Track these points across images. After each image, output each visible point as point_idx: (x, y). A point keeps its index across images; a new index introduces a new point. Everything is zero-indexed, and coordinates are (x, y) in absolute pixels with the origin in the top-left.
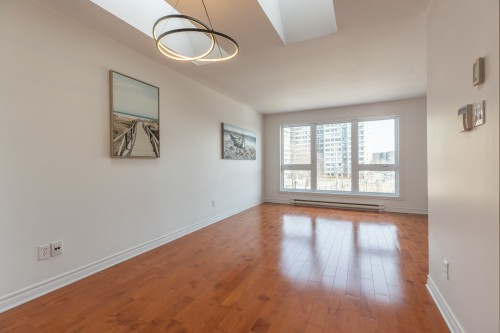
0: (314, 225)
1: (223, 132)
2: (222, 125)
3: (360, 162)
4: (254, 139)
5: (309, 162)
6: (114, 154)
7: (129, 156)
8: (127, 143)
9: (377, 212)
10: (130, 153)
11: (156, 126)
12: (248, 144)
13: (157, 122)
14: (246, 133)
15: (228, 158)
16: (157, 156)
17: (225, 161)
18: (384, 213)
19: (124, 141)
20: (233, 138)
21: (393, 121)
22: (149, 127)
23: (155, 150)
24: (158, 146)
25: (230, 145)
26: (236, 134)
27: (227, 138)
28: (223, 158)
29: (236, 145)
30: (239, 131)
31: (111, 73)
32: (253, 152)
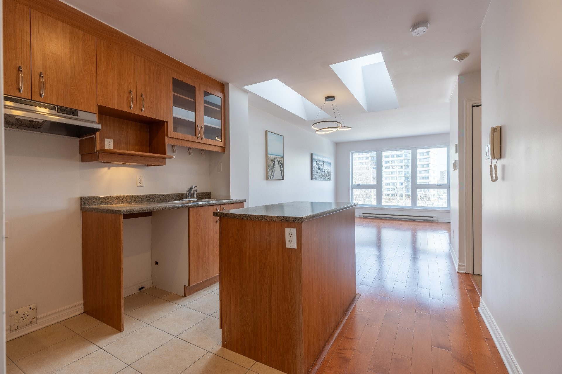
1: (312, 160)
2: (312, 155)
3: (418, 182)
4: (330, 164)
5: (375, 181)
6: (267, 178)
7: (273, 179)
8: (272, 171)
9: (432, 222)
10: (273, 177)
11: (282, 160)
12: (326, 168)
13: (282, 157)
14: (325, 160)
15: (315, 179)
16: (283, 179)
17: (313, 181)
18: (438, 222)
19: (271, 170)
20: (318, 164)
22: (280, 161)
23: (282, 176)
24: (283, 172)
25: (316, 170)
26: (319, 160)
27: (315, 164)
28: (312, 179)
29: (319, 169)
30: (321, 159)
31: (266, 132)
32: (329, 174)
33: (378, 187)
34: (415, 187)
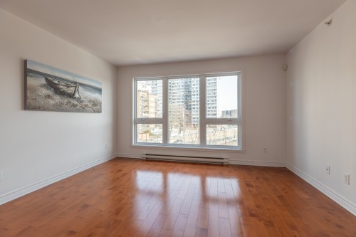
0: (165, 179)
1: (26, 72)
9: (222, 165)
18: (228, 166)
21: (236, 77)
33: (164, 121)
34: (205, 122)
